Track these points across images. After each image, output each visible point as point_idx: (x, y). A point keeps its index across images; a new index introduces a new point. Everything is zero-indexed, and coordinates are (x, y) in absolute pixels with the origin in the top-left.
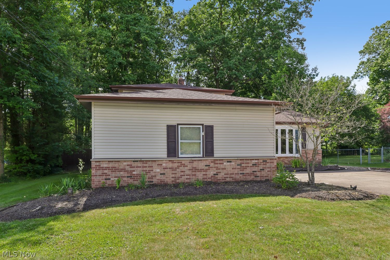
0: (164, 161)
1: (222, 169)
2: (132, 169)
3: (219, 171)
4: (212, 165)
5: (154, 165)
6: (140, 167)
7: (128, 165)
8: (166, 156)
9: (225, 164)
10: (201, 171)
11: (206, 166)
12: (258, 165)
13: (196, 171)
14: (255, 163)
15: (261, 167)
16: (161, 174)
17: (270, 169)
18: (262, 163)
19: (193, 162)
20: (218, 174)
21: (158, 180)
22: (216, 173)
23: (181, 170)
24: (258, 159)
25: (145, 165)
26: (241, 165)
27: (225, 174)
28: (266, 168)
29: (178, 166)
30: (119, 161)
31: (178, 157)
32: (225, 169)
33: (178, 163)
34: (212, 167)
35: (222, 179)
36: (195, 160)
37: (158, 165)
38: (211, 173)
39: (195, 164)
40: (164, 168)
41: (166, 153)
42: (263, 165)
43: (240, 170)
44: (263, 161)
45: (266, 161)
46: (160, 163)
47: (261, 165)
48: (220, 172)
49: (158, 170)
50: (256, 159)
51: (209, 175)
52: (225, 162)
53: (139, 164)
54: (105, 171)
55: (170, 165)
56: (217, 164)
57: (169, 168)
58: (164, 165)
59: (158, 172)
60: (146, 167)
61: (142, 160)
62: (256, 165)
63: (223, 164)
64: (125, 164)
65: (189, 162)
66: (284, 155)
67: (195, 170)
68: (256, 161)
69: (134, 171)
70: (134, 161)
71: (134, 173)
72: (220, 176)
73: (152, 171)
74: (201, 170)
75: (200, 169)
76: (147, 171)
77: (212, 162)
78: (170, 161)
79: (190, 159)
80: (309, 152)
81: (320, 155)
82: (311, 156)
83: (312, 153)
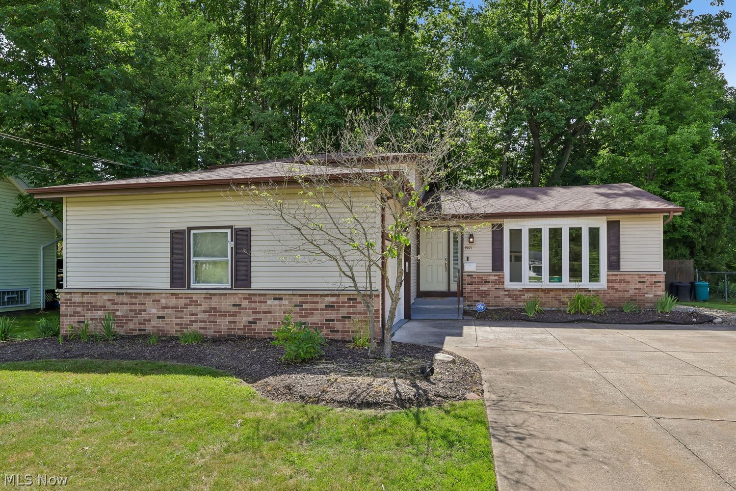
0: (163, 295)
1: (264, 312)
2: (116, 307)
3: (258, 316)
4: (245, 304)
5: (148, 301)
6: (127, 304)
7: (109, 300)
8: (168, 285)
9: (269, 302)
10: (226, 316)
11: (234, 305)
12: (338, 306)
13: (216, 315)
14: (332, 302)
15: (344, 311)
16: (158, 317)
17: (365, 317)
18: (346, 303)
19: (211, 298)
20: (256, 323)
21: (154, 327)
22: (254, 319)
23: (190, 311)
24: (338, 296)
25: (134, 300)
26: (302, 306)
27: (269, 323)
28: (355, 314)
29: (185, 305)
30: (96, 293)
31: (189, 288)
32: (270, 313)
33: (186, 298)
34: (245, 309)
35: (264, 333)
36: (215, 295)
37: (154, 301)
38: (244, 319)
39: (214, 302)
40: (163, 308)
41: (169, 280)
42: (348, 307)
43: (300, 317)
44: (348, 299)
45: (356, 299)
46: (157, 297)
47: (344, 306)
48: (260, 319)
49: (154, 311)
50: (333, 296)
51: (240, 322)
52: (271, 299)
53: (126, 299)
54: (79, 309)
55: (173, 302)
56: (255, 302)
57: (172, 308)
58: (163, 301)
59: (154, 314)
60: (135, 304)
61: (129, 291)
62: (333, 306)
63: (266, 302)
64: (105, 297)
65: (204, 298)
66: (556, 285)
67: (214, 311)
68: (334, 299)
69: (118, 310)
70: (118, 294)
71: (118, 313)
72: (260, 327)
73: (145, 311)
74: (225, 314)
75: (224, 312)
76: (136, 310)
77: (244, 298)
78: (172, 294)
79: (205, 292)
80: (627, 278)
81: (660, 286)
82: (632, 289)
83: (635, 280)
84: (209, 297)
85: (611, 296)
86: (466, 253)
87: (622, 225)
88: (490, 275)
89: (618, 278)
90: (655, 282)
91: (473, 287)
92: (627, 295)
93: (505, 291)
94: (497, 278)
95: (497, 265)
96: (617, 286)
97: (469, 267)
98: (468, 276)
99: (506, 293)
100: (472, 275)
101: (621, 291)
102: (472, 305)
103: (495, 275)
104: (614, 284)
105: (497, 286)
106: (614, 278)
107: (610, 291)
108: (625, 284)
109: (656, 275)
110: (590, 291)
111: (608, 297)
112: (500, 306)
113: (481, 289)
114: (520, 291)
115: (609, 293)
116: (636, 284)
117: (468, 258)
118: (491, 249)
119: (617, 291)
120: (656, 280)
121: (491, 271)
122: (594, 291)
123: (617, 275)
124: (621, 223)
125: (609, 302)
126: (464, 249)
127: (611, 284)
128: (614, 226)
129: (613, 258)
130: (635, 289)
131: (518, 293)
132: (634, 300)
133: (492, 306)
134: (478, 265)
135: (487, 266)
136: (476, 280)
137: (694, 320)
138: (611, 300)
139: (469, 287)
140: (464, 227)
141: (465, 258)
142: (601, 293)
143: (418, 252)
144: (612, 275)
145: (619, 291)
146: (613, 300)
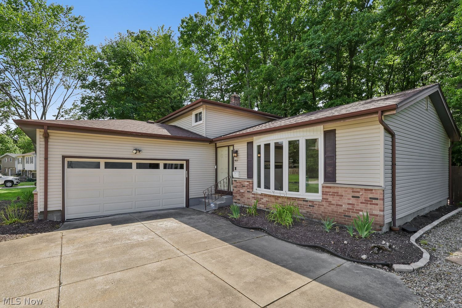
80: (340, 191)
81: (377, 204)
82: (344, 203)
83: (348, 194)
85: (325, 208)
86: (236, 164)
87: (339, 133)
88: (245, 181)
89: (332, 190)
90: (370, 198)
91: (237, 189)
92: (340, 210)
93: (253, 194)
94: (248, 183)
95: (250, 175)
96: (330, 199)
97: (236, 175)
98: (235, 181)
99: (253, 196)
101: (334, 205)
102: (237, 203)
103: (248, 182)
104: (328, 197)
105: (248, 190)
106: (327, 190)
107: (324, 203)
108: (338, 198)
109: (372, 190)
110: (307, 201)
111: (322, 209)
112: (250, 205)
113: (241, 191)
114: (260, 195)
115: (323, 205)
116: (349, 199)
117: (236, 168)
118: (246, 161)
119: (330, 204)
120: (371, 196)
121: (246, 178)
122: (310, 201)
123: (330, 187)
124: (337, 132)
125: (323, 214)
126: (234, 161)
127: (325, 197)
128: (330, 135)
129: (329, 169)
130: (349, 204)
131: (259, 197)
132: (347, 216)
133: (246, 205)
134: (241, 173)
135: (245, 176)
136: (238, 184)
138: (325, 212)
139: (235, 189)
140: (234, 146)
141: (234, 168)
142: (316, 205)
143: (216, 164)
144: (327, 187)
145: (332, 204)
146: (327, 213)
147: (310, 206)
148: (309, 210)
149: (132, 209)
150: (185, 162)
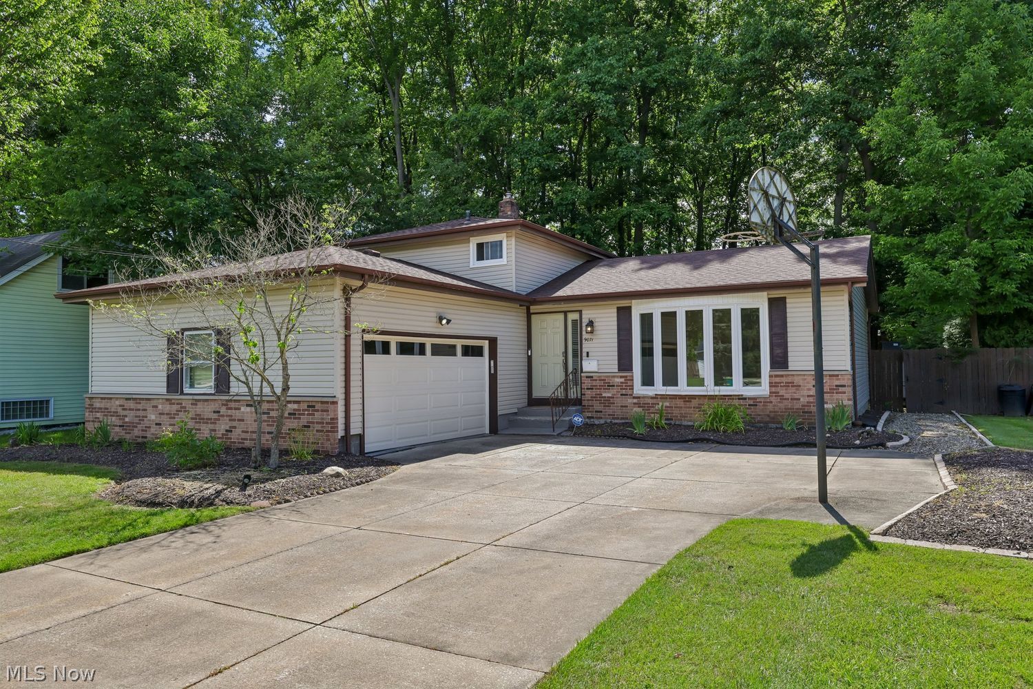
0: (160, 401)
1: (239, 420)
2: (125, 413)
3: (234, 424)
4: (223, 410)
5: (148, 406)
6: (133, 410)
7: (120, 406)
8: (164, 390)
9: (243, 409)
10: (207, 423)
11: (214, 412)
12: (299, 414)
13: (200, 423)
14: (294, 410)
15: (304, 420)
16: (156, 424)
17: (322, 427)
18: (306, 410)
19: (196, 405)
20: (231, 431)
21: (153, 434)
22: (230, 427)
23: (180, 418)
24: (298, 402)
25: (139, 407)
26: (269, 413)
27: (243, 432)
28: (313, 423)
29: (177, 411)
30: (111, 399)
31: (182, 393)
32: (243, 420)
33: (177, 404)
34: (223, 416)
35: (239, 443)
36: (199, 400)
37: (153, 407)
38: (222, 427)
39: (200, 408)
40: (160, 414)
41: (165, 384)
42: (308, 415)
43: (268, 425)
44: (308, 406)
45: (314, 406)
46: (154, 403)
47: (304, 414)
48: (235, 427)
49: (153, 417)
50: (295, 402)
51: (219, 430)
52: (243, 406)
53: (131, 404)
54: (98, 415)
55: (167, 408)
56: (231, 409)
57: (167, 414)
58: (160, 407)
59: (153, 421)
60: (139, 410)
61: (134, 396)
62: (295, 414)
63: (239, 409)
64: (118, 403)
65: (192, 404)
67: (198, 418)
68: (296, 406)
69: (126, 416)
70: (127, 399)
71: (127, 420)
72: (235, 436)
73: (146, 417)
74: (207, 421)
75: (207, 419)
76: (139, 416)
77: (223, 405)
78: (167, 400)
79: (191, 397)
80: (797, 380)
81: (845, 393)
82: (803, 396)
83: (808, 383)
84: (196, 401)
85: (775, 406)
86: (586, 347)
87: (790, 303)
88: (614, 377)
89: (784, 380)
90: (836, 386)
91: (594, 392)
92: (797, 405)
93: (634, 398)
94: (622, 380)
95: (625, 363)
96: (782, 392)
97: (589, 366)
98: (587, 377)
99: (635, 401)
100: (592, 377)
101: (788, 399)
102: (593, 418)
103: (621, 377)
104: (778, 389)
105: (624, 392)
106: (777, 380)
107: (773, 399)
108: (794, 389)
109: (838, 375)
110: (745, 399)
111: (770, 407)
112: (627, 418)
113: (604, 395)
114: (652, 398)
115: (771, 402)
116: (809, 390)
117: (588, 353)
118: (616, 340)
119: (782, 398)
120: (838, 383)
121: (617, 371)
122: (750, 399)
123: (782, 376)
124: (788, 300)
125: (772, 415)
126: (584, 341)
127: (774, 389)
128: (778, 307)
129: (778, 351)
130: (808, 396)
131: (650, 401)
132: (807, 412)
133: (618, 418)
134: (600, 363)
135: (611, 365)
136: (598, 383)
137: (858, 442)
138: (775, 412)
139: (589, 392)
140: (583, 312)
141: (584, 354)
142: (761, 402)
143: (529, 346)
144: (776, 376)
145: (786, 399)
146: (777, 412)
147: (749, 405)
148: (749, 412)
149: (426, 435)
150: (487, 342)
